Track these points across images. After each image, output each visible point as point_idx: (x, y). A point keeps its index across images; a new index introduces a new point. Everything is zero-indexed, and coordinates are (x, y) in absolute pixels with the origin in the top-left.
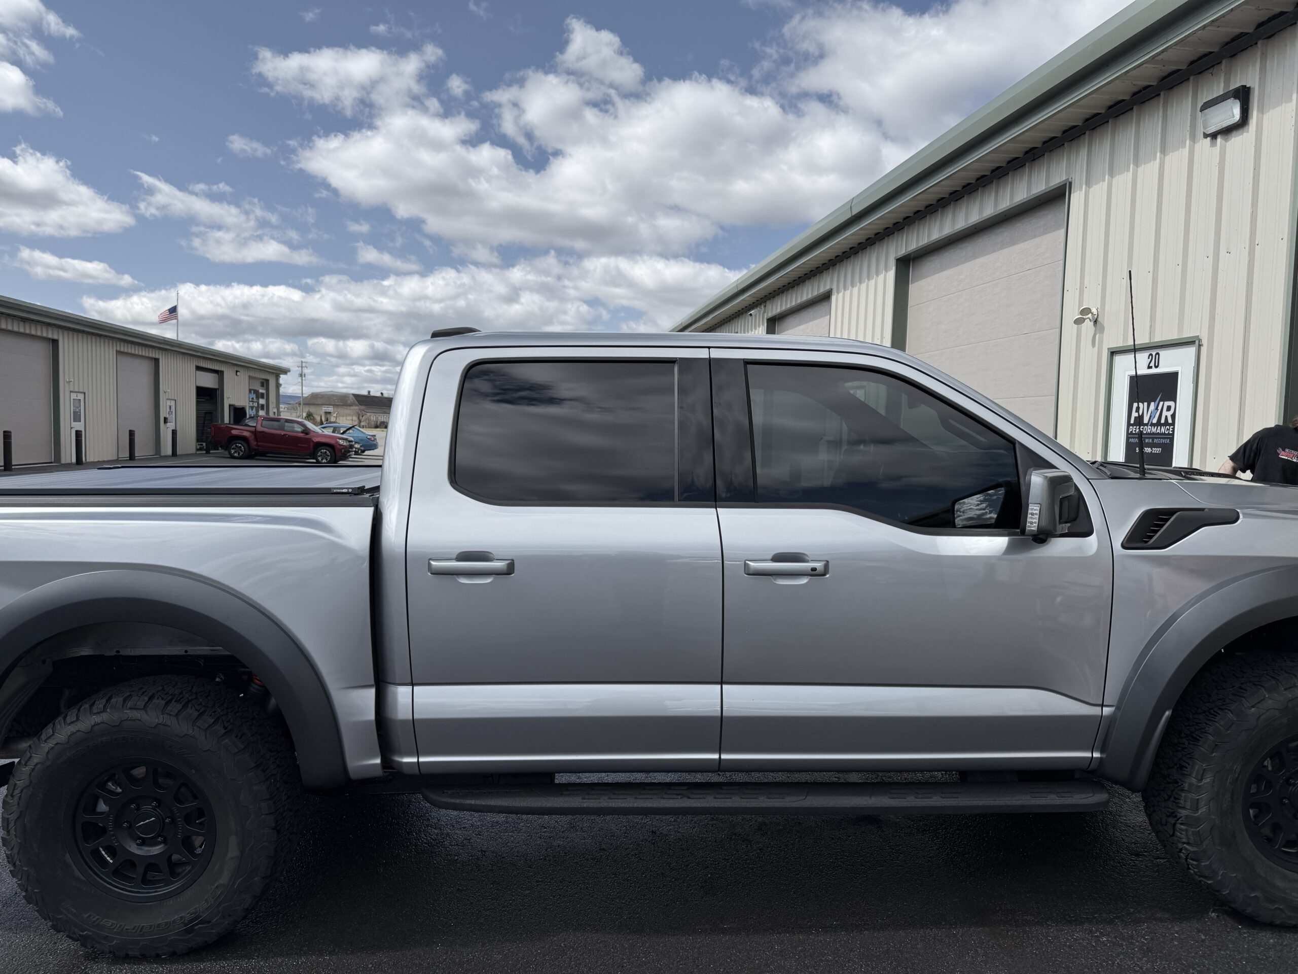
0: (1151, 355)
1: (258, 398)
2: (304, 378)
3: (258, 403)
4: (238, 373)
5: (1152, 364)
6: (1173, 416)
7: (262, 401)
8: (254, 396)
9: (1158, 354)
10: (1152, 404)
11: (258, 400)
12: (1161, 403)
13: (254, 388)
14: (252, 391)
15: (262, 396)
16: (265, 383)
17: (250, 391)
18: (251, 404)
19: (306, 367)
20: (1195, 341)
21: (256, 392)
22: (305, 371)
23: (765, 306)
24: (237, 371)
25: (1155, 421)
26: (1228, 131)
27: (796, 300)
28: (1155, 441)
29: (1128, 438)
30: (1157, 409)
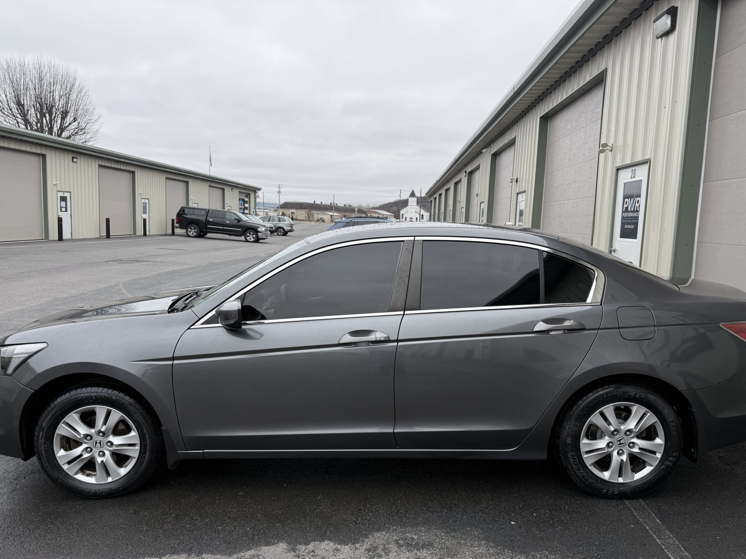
0: (632, 170)
1: (244, 203)
2: (280, 194)
3: (244, 206)
4: (233, 190)
5: (633, 176)
6: (639, 206)
7: (247, 205)
8: (242, 202)
9: (635, 169)
10: (632, 199)
11: (244, 204)
12: (635, 199)
13: (242, 198)
14: (241, 200)
15: (247, 202)
16: (248, 195)
17: (240, 199)
18: (240, 207)
19: (281, 188)
20: (648, 162)
21: (243, 200)
22: (281, 190)
23: (491, 147)
24: (232, 189)
25: (632, 210)
26: (667, 34)
27: (503, 143)
28: (632, 221)
29: (622, 220)
30: (633, 202)
